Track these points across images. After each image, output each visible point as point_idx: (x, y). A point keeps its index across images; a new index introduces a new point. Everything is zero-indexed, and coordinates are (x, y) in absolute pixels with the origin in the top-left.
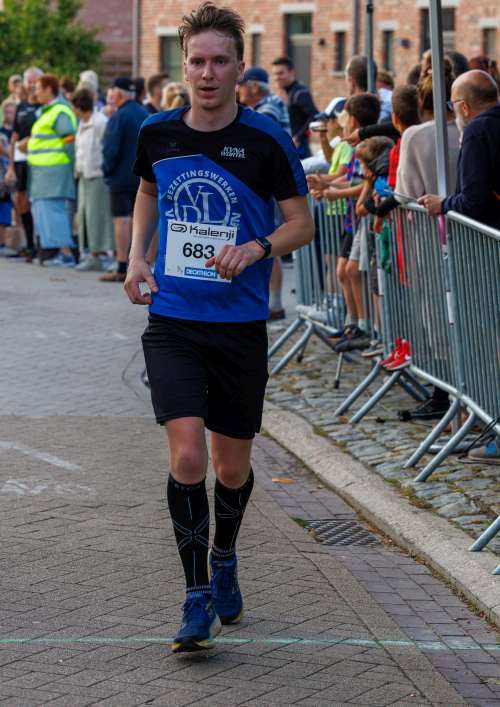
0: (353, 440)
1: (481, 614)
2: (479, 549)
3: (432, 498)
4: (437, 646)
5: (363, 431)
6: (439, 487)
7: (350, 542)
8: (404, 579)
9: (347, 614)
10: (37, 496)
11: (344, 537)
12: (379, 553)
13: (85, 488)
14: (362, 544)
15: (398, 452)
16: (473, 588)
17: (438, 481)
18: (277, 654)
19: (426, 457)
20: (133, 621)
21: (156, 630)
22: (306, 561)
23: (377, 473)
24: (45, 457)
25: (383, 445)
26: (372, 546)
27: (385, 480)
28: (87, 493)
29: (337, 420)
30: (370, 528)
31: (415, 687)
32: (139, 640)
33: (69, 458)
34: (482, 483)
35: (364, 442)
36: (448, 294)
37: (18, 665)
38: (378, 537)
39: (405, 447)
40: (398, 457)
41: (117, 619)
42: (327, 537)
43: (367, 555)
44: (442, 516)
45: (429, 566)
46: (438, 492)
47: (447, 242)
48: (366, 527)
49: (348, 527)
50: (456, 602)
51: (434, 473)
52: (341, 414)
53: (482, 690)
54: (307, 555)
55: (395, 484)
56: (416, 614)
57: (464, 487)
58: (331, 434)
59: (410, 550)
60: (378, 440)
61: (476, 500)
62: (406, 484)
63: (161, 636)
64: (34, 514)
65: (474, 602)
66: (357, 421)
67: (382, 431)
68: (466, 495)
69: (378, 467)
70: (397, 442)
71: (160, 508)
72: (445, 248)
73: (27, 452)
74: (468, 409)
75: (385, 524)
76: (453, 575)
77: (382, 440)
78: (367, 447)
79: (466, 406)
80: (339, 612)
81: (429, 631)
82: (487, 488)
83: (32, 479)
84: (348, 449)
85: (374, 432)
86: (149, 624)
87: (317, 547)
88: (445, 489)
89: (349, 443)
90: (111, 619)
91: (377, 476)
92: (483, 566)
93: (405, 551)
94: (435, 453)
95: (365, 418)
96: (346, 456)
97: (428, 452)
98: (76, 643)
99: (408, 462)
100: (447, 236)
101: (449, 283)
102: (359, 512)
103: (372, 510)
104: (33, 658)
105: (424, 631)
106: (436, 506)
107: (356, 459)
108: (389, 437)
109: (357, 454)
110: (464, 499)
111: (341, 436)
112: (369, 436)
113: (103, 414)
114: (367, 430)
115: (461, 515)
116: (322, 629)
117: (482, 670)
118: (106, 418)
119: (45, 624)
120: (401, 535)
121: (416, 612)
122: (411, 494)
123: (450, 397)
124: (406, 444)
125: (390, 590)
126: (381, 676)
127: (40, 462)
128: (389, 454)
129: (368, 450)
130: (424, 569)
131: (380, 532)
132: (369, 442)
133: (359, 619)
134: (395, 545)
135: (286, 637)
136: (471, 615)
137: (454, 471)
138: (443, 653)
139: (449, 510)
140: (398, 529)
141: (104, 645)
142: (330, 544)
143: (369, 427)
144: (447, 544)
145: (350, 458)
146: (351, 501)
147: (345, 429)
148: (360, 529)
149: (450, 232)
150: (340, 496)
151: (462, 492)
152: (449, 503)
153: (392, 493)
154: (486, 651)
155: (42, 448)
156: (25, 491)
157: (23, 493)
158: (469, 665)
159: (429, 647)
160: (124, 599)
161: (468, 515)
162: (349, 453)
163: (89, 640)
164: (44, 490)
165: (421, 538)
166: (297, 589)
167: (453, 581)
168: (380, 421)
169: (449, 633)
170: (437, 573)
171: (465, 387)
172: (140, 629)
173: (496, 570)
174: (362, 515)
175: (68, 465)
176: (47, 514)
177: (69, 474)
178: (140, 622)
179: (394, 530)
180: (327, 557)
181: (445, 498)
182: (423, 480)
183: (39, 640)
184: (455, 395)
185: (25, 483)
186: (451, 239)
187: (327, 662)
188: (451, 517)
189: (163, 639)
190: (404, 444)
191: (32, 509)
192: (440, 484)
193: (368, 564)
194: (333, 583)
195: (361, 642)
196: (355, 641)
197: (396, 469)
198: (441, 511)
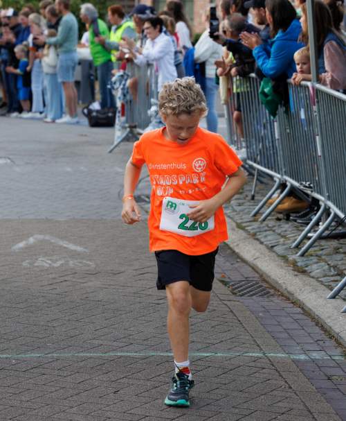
0: (260, 232)
1: (331, 337)
2: (334, 297)
3: (306, 267)
4: (303, 357)
5: (267, 226)
6: (311, 260)
7: (254, 294)
8: (286, 317)
9: (247, 338)
10: (57, 268)
11: (251, 291)
12: (272, 301)
13: (88, 262)
14: (261, 296)
15: (288, 239)
16: (328, 321)
17: (312, 255)
18: (200, 362)
19: (305, 241)
20: (110, 343)
21: (125, 348)
22: (224, 306)
23: (274, 252)
24: (65, 244)
25: (279, 234)
26: (268, 297)
27: (279, 256)
28: (89, 266)
29: (252, 219)
30: (267, 286)
31: (286, 382)
32: (113, 354)
33: (80, 244)
34: (339, 257)
35: (268, 233)
36: (317, 137)
37: (35, 370)
38: (272, 291)
39: (293, 235)
40: (289, 242)
41: (101, 342)
42: (240, 292)
43: (265, 302)
44: (313, 277)
45: (302, 308)
46: (311, 262)
47: (316, 104)
48: (265, 285)
49: (254, 285)
50: (317, 329)
51: (309, 251)
52: (255, 215)
53: (329, 384)
54: (225, 302)
55: (284, 258)
56: (291, 338)
57: (327, 259)
58: (247, 228)
59: (291, 298)
60: (277, 231)
61: (335, 267)
62: (291, 258)
63: (127, 352)
64: (54, 278)
65: (328, 329)
66: (264, 220)
67: (279, 225)
68: (328, 264)
69: (275, 248)
70: (288, 232)
71: (135, 274)
72: (315, 108)
73: (53, 241)
74: (331, 210)
75: (277, 283)
76: (317, 313)
77: (279, 231)
78: (269, 235)
79: (329, 208)
80: (242, 337)
81: (298, 348)
82: (342, 259)
83: (54, 258)
84: (257, 237)
85: (274, 226)
86: (121, 345)
87: (232, 297)
88: (315, 260)
89: (258, 234)
90: (96, 342)
91: (274, 254)
92: (336, 308)
93: (288, 299)
94: (310, 238)
95: (269, 218)
96: (256, 241)
97: (306, 238)
98: (73, 356)
99: (294, 244)
100: (316, 100)
101: (317, 130)
102: (261, 276)
103: (269, 274)
104: (46, 366)
105: (295, 348)
106: (309, 271)
107: (262, 243)
108: (284, 229)
109: (262, 240)
110: (327, 266)
111: (253, 229)
112: (271, 229)
113: (104, 218)
114: (270, 225)
115: (324, 277)
116: (230, 347)
117: (330, 372)
118: (106, 219)
119: (54, 345)
120: (286, 289)
121: (291, 337)
122: (294, 264)
123: (321, 203)
124: (293, 233)
125: (276, 323)
126: (265, 375)
127: (61, 246)
128: (282, 240)
129: (269, 238)
130: (299, 310)
131: (273, 287)
132: (271, 232)
133: (255, 341)
134: (282, 296)
135: (207, 352)
136: (326, 338)
137: (323, 249)
138: (306, 361)
139: (317, 273)
140: (284, 285)
141: (91, 358)
142: (241, 296)
143: (271, 223)
144: (314, 294)
145: (258, 242)
146: (257, 269)
147: (256, 225)
148: (261, 286)
149: (317, 98)
150: (250, 266)
151: (326, 262)
152: (318, 269)
153: (282, 264)
154: (334, 360)
155: (62, 238)
156: (50, 264)
157: (48, 266)
158: (322, 369)
159: (297, 357)
160: (106, 330)
161: (329, 276)
162: (257, 239)
163: (82, 354)
164: (62, 264)
165: (298, 291)
166: (216, 323)
167: (316, 317)
168: (279, 219)
169: (311, 349)
170: (307, 312)
171: (329, 196)
172: (114, 348)
173: (343, 310)
174: (263, 278)
175: (79, 249)
176: (62, 279)
177: (79, 254)
178: (115, 344)
179: (282, 287)
180: (238, 303)
181: (315, 266)
182: (302, 255)
183: (50, 355)
184: (323, 202)
185: (50, 260)
186: (318, 102)
187: (230, 367)
188: (318, 278)
189: (129, 354)
190: (292, 233)
191: (53, 276)
192: (312, 258)
193: (264, 307)
194: (240, 319)
195: (254, 354)
196: (251, 354)
197: (286, 249)
198: (312, 274)
